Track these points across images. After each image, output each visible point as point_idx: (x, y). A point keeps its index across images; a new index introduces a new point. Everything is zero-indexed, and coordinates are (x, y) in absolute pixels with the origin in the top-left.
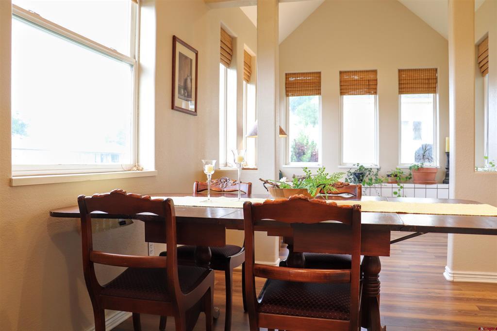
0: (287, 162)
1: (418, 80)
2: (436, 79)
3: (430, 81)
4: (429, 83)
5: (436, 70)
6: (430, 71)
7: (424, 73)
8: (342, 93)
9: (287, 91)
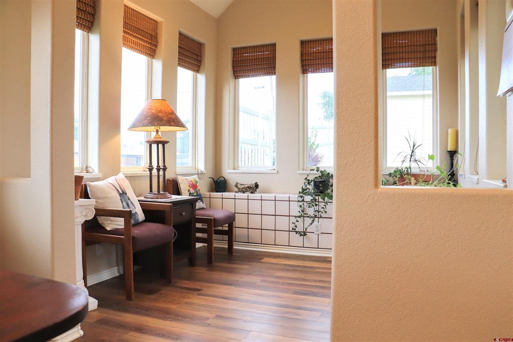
0: (236, 166)
1: (410, 48)
2: (435, 44)
3: (427, 47)
4: (424, 52)
5: (436, 31)
6: (427, 34)
7: (418, 37)
8: (305, 71)
9: (234, 72)
